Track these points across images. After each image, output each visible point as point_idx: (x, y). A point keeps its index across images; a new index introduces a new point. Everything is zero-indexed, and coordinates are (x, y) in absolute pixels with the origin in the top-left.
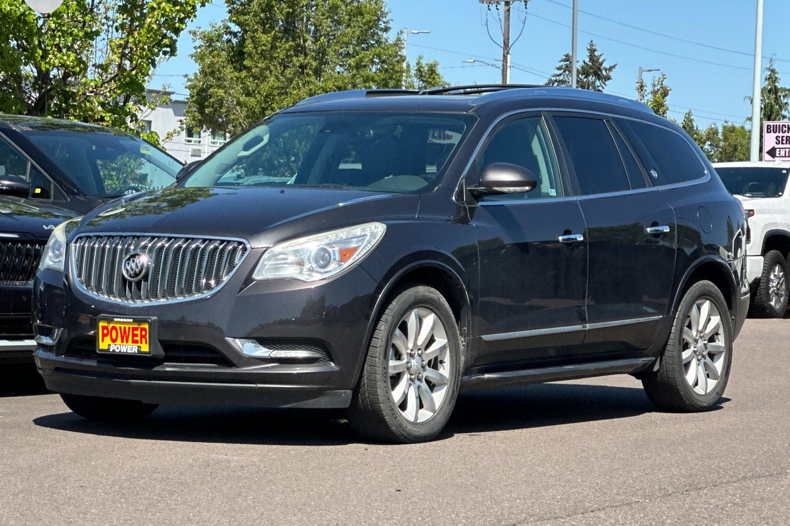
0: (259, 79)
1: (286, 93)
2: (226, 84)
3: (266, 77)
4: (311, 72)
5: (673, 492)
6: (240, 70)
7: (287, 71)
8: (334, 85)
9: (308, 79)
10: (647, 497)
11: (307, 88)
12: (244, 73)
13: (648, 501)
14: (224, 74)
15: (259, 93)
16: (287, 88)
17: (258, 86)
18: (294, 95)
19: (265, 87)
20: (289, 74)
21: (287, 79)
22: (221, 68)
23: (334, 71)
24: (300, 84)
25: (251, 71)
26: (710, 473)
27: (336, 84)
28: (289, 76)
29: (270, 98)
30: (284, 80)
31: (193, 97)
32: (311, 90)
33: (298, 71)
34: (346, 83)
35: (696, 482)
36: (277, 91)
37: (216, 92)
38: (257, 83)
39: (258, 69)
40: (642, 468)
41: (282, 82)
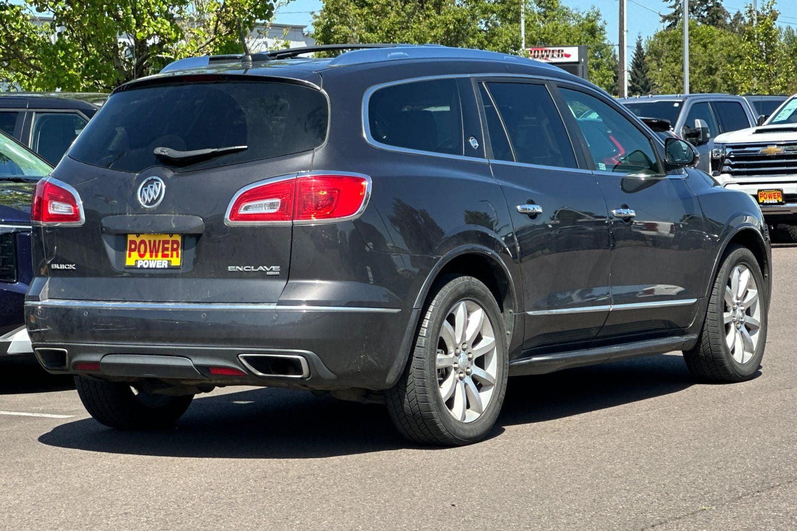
0: (380, 15)
1: (408, 28)
2: (350, 20)
3: (387, 13)
4: (430, 6)
5: (744, 495)
6: (362, 7)
7: (407, 6)
8: (454, 18)
9: (428, 13)
10: (714, 503)
11: (428, 21)
12: (366, 10)
13: (714, 508)
14: (347, 11)
15: (381, 29)
16: (407, 22)
17: (379, 21)
18: (415, 28)
19: (386, 23)
20: (410, 8)
21: (408, 14)
22: (344, 6)
23: (454, 4)
24: (421, 18)
25: (372, 8)
26: (787, 465)
27: (456, 16)
28: (409, 11)
29: (392, 34)
30: (404, 14)
31: (318, 34)
32: (431, 23)
33: (418, 6)
34: (465, 15)
35: (770, 477)
36: (399, 26)
37: (340, 29)
38: (378, 19)
39: (379, 6)
40: (716, 460)
41: (403, 17)
